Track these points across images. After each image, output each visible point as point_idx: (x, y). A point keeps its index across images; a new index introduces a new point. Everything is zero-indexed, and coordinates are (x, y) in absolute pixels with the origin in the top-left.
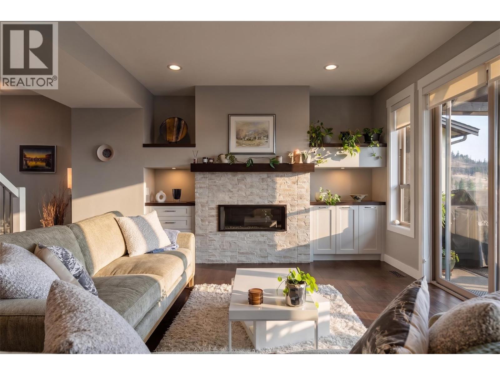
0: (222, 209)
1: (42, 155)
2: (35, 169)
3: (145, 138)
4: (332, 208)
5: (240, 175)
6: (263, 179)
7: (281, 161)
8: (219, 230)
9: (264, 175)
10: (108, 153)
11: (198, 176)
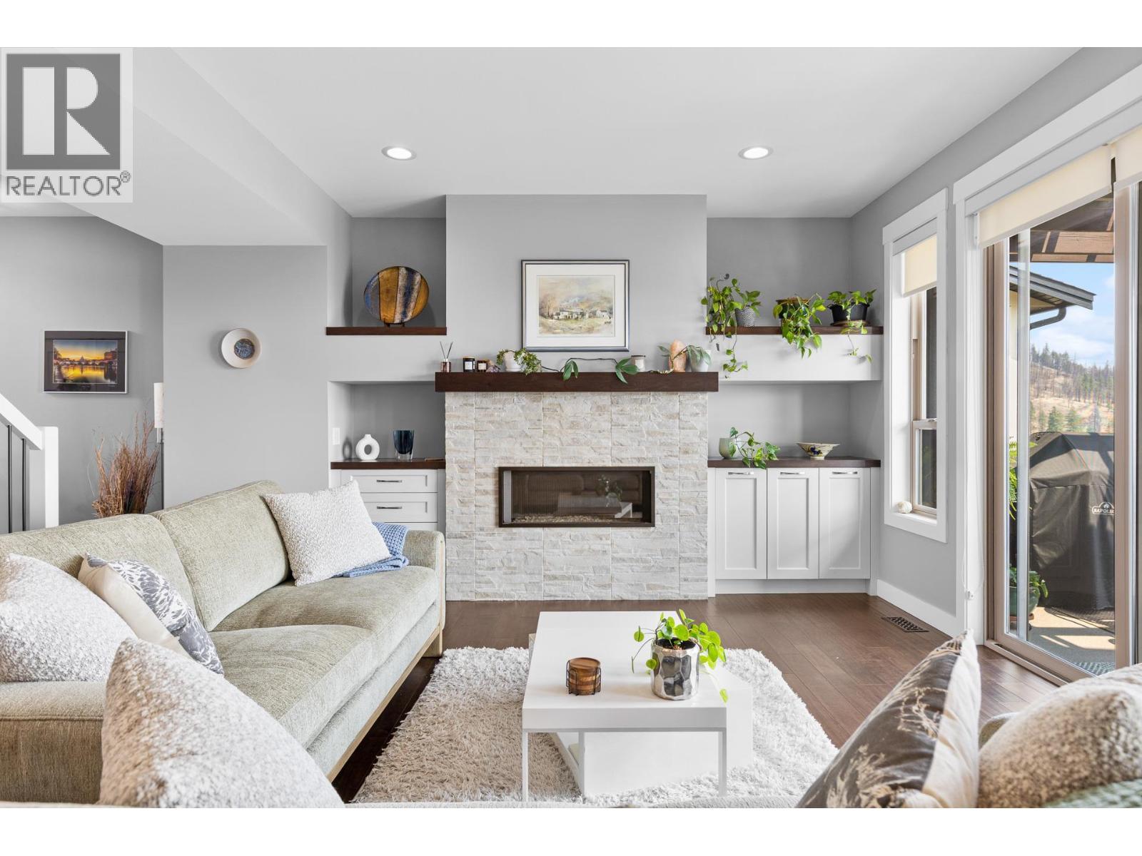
0: (507, 475)
1: (97, 354)
3: (332, 315)
4: (760, 474)
5: (550, 398)
6: (601, 409)
7: (641, 366)
8: (501, 523)
9: (604, 398)
10: (247, 348)
11: (452, 401)
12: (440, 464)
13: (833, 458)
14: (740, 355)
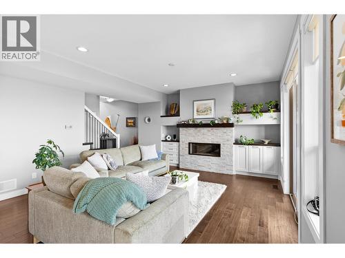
0: (191, 145)
1: (132, 121)
2: (131, 126)
3: (162, 113)
4: (247, 147)
5: (199, 129)
6: (209, 131)
7: (216, 122)
8: (189, 154)
9: (210, 129)
10: (149, 120)
11: (181, 129)
12: (179, 141)
13: (270, 144)
14: (241, 119)
